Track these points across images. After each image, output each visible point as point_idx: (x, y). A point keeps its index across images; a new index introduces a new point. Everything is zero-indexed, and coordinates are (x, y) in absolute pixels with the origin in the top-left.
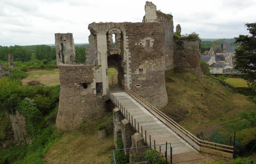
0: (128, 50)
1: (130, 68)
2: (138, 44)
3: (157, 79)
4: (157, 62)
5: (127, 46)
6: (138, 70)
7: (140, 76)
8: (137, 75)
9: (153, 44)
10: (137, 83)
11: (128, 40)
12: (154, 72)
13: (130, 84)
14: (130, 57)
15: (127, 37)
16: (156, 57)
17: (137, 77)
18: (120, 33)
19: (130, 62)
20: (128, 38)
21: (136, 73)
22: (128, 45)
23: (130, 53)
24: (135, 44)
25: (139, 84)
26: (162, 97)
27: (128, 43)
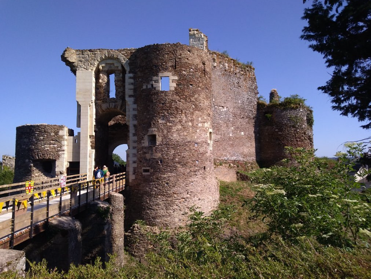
0: (132, 99)
1: (134, 135)
2: (147, 86)
3: (183, 157)
4: (184, 121)
5: (131, 93)
6: (146, 137)
7: (150, 151)
8: (145, 148)
9: (174, 85)
10: (145, 164)
11: (132, 81)
12: (178, 141)
13: (135, 169)
14: (136, 113)
15: (131, 75)
16: (182, 111)
17: (145, 153)
18: (120, 68)
19: (136, 122)
20: (134, 78)
21: (143, 145)
22: (132, 90)
23: (135, 106)
24: (142, 88)
25: (148, 168)
26: (196, 199)
27: (132, 87)
